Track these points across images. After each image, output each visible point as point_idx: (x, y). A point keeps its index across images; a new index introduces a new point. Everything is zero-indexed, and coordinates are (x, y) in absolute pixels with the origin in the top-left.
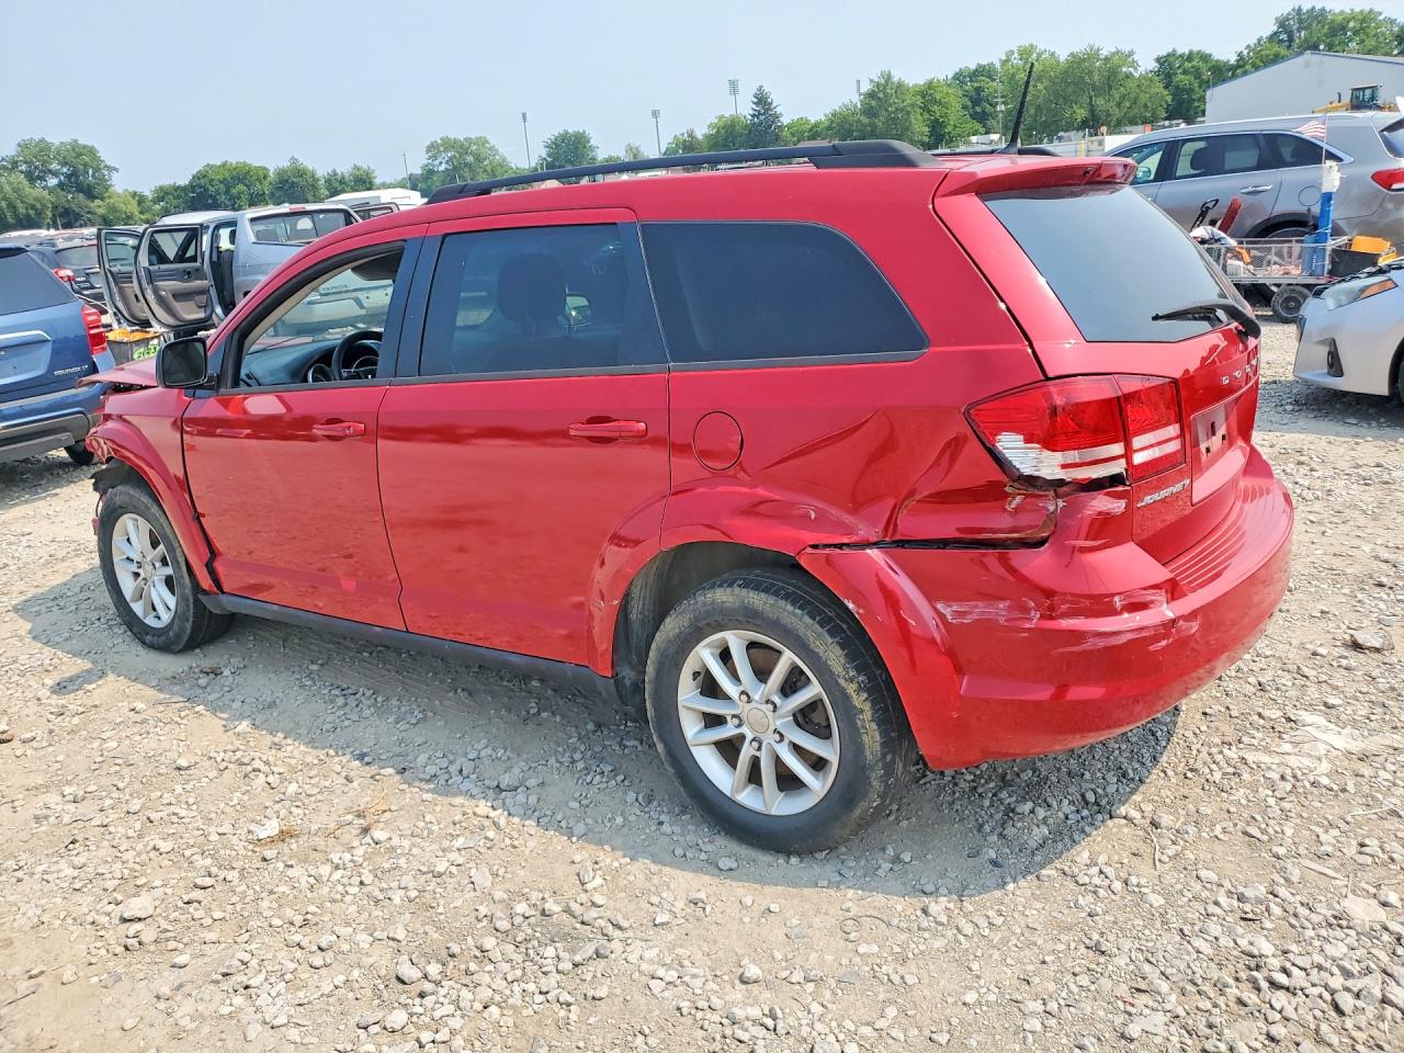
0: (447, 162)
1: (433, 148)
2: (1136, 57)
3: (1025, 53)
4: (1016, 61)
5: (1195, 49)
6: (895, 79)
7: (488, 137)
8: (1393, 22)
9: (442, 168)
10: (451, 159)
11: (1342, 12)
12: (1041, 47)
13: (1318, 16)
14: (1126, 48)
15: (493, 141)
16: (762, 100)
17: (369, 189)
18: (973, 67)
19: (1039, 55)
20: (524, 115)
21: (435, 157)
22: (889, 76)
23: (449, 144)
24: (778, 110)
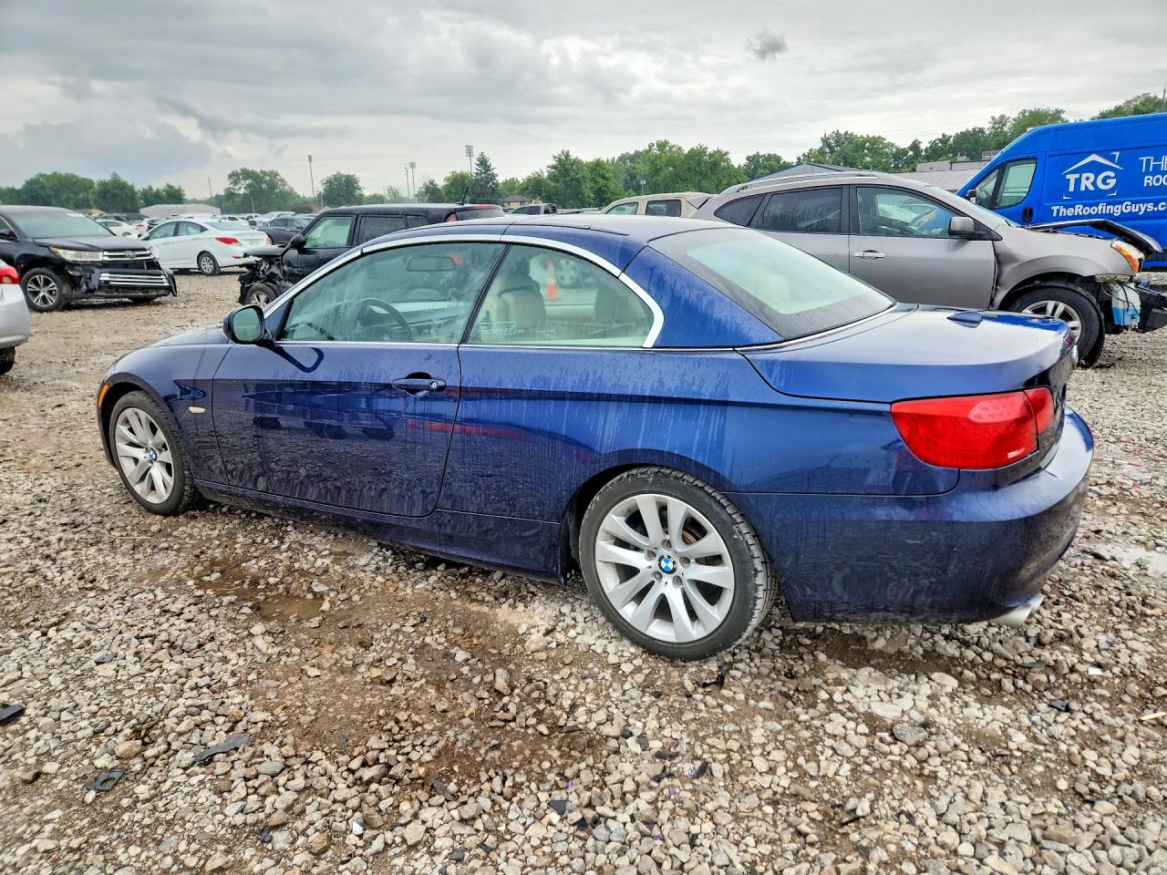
0: (246, 188)
1: (235, 177)
2: (729, 156)
3: (662, 146)
4: (655, 151)
5: (772, 153)
7: (279, 172)
8: (893, 145)
9: (242, 192)
10: (248, 186)
11: (862, 137)
12: (672, 142)
13: (849, 138)
14: (724, 149)
15: (283, 174)
16: (483, 163)
17: (179, 203)
18: (632, 152)
19: (671, 148)
20: (310, 158)
21: (235, 183)
22: (567, 155)
23: (247, 174)
24: (495, 172)
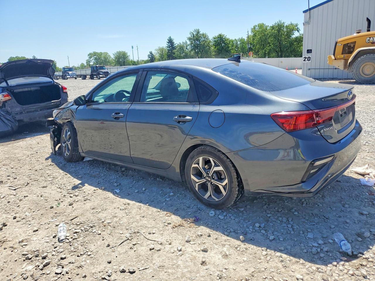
6: (201, 33)
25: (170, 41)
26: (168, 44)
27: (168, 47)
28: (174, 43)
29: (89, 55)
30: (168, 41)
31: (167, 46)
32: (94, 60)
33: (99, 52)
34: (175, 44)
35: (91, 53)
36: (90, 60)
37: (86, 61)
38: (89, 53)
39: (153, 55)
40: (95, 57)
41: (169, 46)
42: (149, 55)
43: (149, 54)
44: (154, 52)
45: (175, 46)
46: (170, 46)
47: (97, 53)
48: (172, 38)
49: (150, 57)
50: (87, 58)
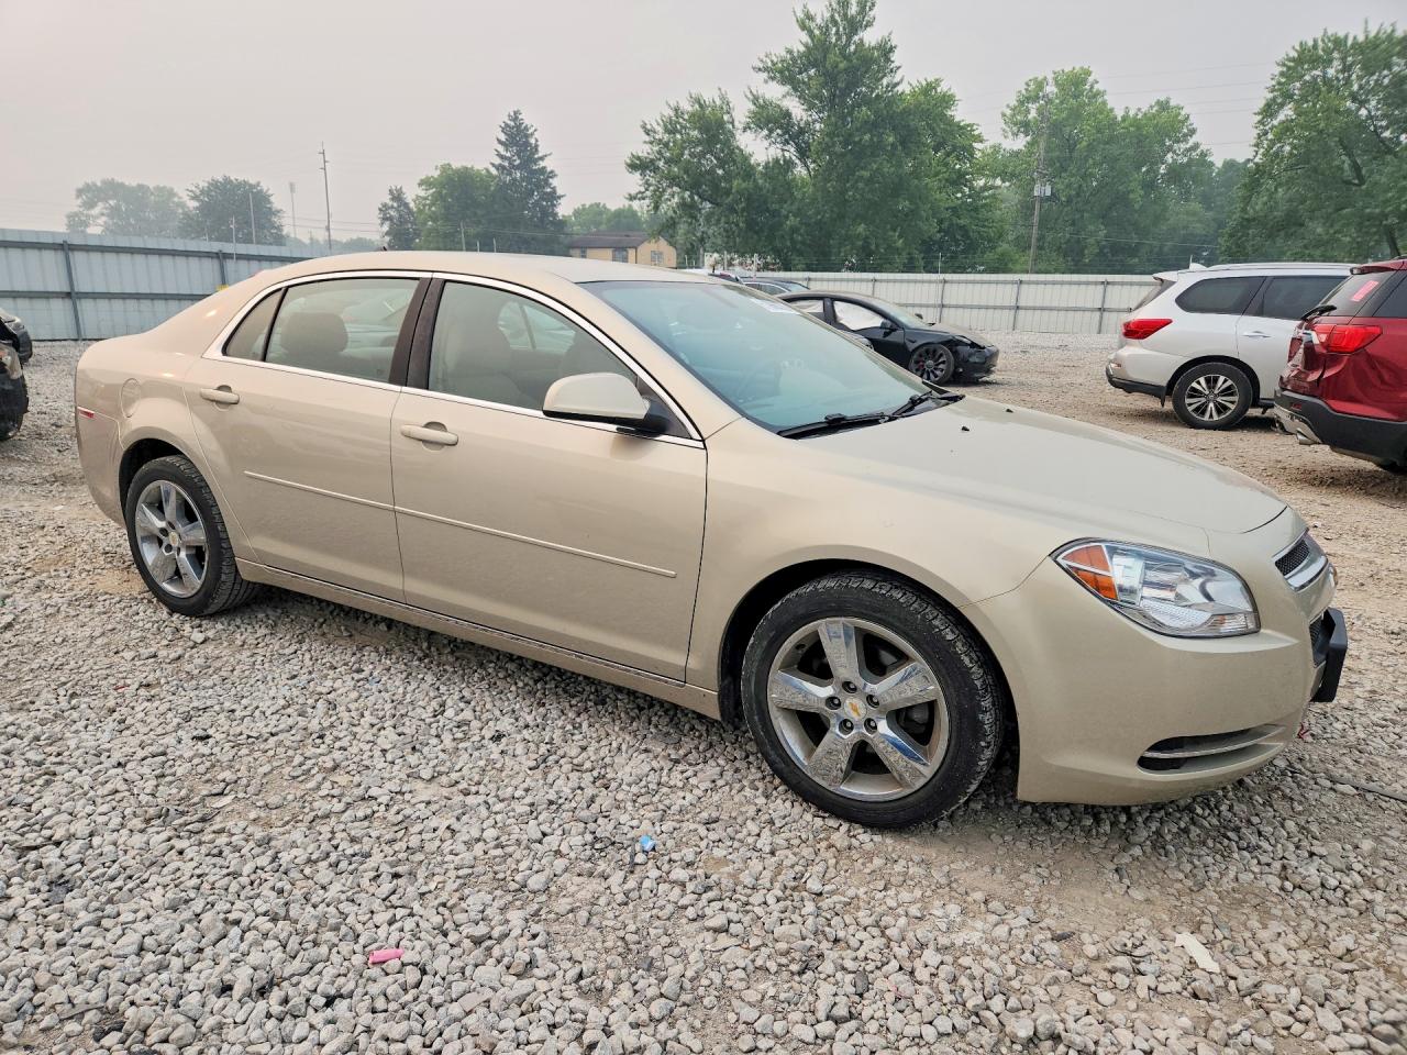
25: (517, 137)
26: (501, 149)
27: (499, 167)
28: (537, 146)
29: (80, 192)
30: (503, 137)
31: (498, 161)
32: (104, 219)
33: (134, 184)
34: (540, 155)
35: (95, 185)
36: (88, 216)
37: (65, 220)
38: (80, 186)
39: (406, 205)
40: (112, 202)
41: (506, 164)
42: (385, 205)
43: (387, 199)
44: (413, 193)
45: (542, 164)
46: (514, 167)
47: (122, 185)
48: (527, 119)
49: (390, 219)
50: (75, 205)
